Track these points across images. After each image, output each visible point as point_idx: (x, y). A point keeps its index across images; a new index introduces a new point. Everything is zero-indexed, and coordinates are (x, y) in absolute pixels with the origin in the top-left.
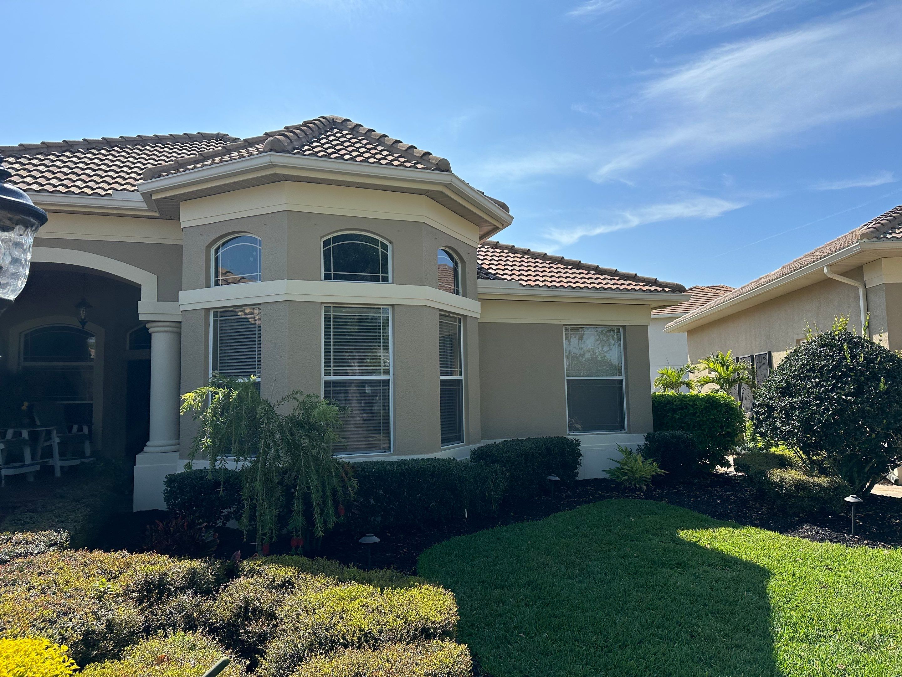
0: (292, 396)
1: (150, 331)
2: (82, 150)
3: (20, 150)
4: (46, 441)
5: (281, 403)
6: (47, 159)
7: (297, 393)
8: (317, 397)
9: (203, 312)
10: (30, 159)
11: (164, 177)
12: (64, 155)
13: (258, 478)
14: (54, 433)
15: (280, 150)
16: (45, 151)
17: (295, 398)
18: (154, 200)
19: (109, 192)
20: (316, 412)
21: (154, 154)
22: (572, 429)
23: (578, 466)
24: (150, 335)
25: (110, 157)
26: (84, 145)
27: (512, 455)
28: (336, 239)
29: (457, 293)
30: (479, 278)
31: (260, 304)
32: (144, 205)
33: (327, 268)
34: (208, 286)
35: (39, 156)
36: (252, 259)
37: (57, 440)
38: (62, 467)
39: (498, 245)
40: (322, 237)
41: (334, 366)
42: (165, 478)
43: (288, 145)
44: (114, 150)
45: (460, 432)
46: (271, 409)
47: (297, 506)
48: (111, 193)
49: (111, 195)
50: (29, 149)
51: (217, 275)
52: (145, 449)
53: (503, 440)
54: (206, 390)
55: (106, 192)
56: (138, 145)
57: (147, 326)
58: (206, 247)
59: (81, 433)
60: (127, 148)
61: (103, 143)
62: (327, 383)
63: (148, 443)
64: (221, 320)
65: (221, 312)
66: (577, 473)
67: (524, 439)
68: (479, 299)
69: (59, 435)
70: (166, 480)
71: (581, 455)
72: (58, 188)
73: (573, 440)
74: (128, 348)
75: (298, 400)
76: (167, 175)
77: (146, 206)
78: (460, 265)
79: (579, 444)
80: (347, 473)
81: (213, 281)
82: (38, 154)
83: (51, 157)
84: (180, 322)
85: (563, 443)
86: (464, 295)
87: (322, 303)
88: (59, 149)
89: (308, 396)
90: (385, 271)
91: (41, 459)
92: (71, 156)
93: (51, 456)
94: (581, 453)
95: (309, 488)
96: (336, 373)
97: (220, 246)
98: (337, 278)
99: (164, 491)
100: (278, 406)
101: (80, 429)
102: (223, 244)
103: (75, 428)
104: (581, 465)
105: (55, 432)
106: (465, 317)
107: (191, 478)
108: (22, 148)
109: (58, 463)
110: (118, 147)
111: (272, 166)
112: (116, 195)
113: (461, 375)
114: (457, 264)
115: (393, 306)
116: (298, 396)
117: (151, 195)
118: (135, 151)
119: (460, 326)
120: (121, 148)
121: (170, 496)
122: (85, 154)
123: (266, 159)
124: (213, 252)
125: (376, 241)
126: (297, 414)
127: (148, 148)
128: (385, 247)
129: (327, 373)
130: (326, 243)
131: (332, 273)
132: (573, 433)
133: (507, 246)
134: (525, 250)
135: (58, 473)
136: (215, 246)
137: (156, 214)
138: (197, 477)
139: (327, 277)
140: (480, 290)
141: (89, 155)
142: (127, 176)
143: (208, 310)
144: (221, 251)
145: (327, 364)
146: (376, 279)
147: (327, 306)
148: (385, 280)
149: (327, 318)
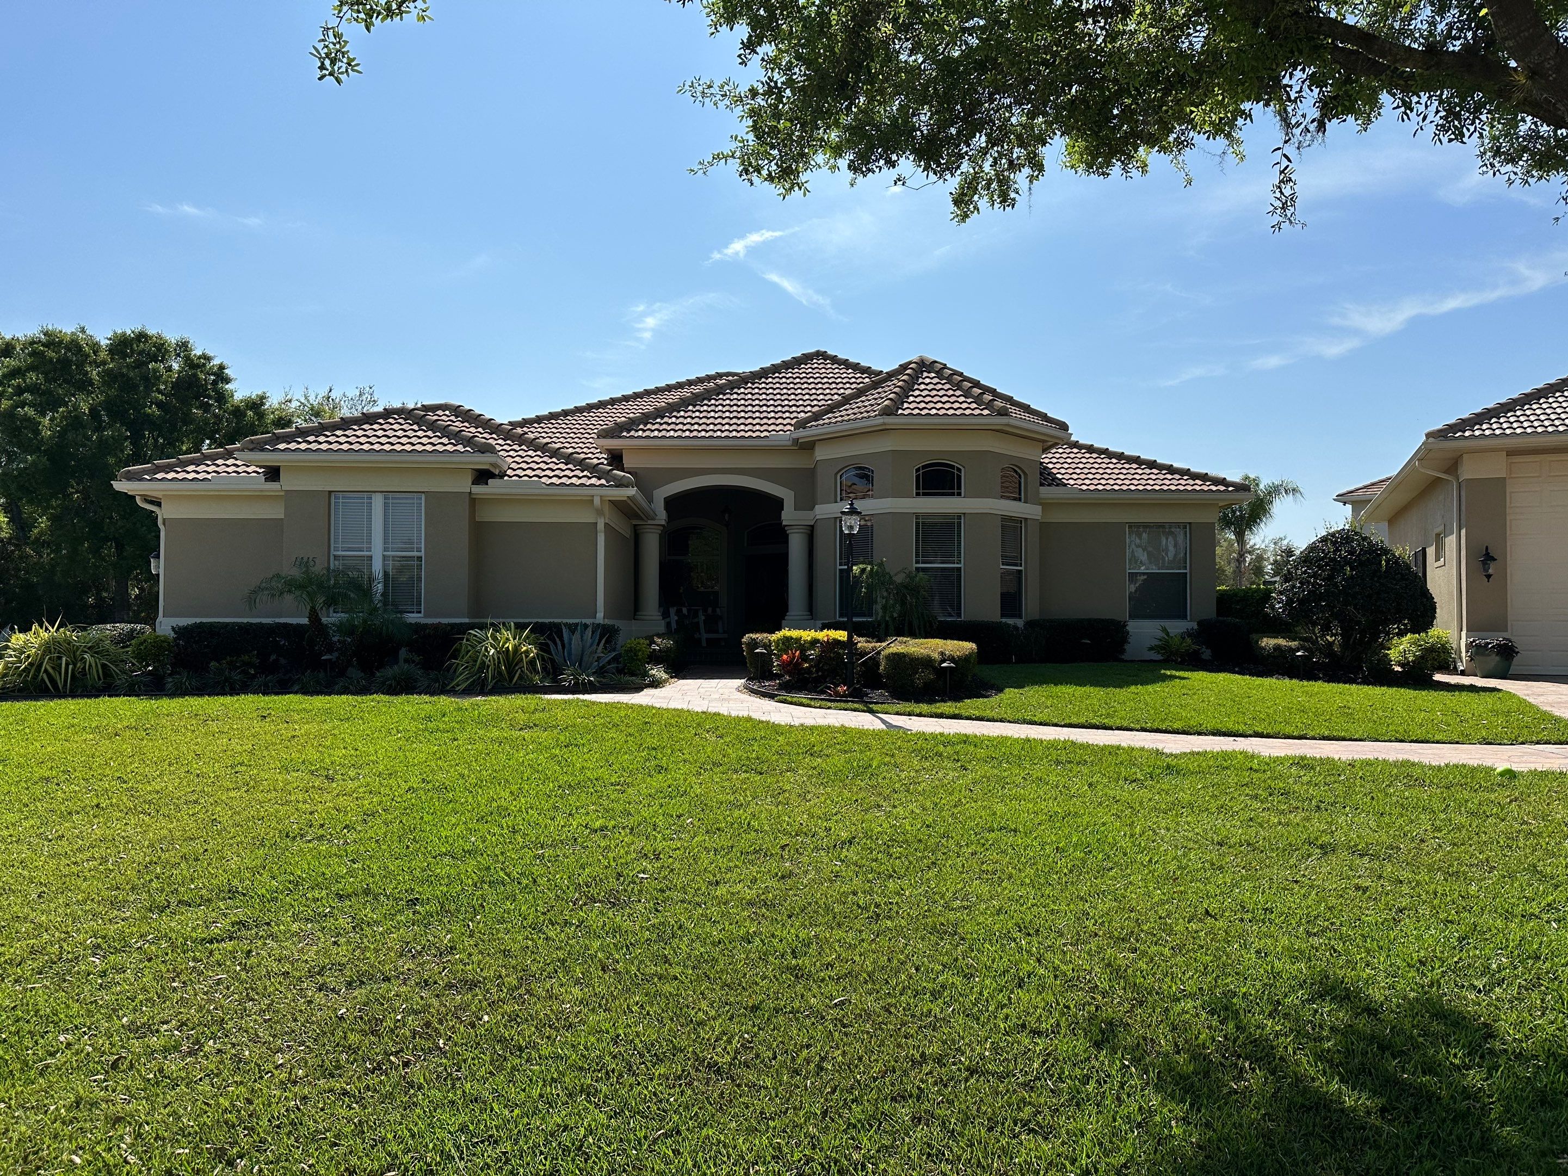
1: (788, 532)
4: (693, 618)
5: (896, 574)
8: (913, 574)
9: (833, 519)
11: (808, 429)
14: (700, 613)
15: (889, 414)
17: (901, 571)
19: (765, 434)
24: (787, 535)
28: (924, 467)
29: (1020, 500)
30: (1042, 485)
31: (872, 515)
33: (918, 488)
34: (836, 502)
37: (703, 618)
40: (914, 467)
41: (922, 557)
43: (894, 407)
45: (1017, 609)
48: (768, 435)
51: (841, 494)
52: (786, 618)
55: (763, 435)
57: (787, 528)
58: (835, 474)
62: (917, 569)
63: (788, 613)
68: (1040, 504)
69: (704, 614)
75: (904, 575)
76: (811, 427)
77: (792, 444)
78: (1022, 477)
81: (839, 498)
84: (814, 526)
86: (1026, 501)
87: (914, 513)
90: (959, 487)
96: (923, 563)
97: (844, 473)
98: (924, 494)
102: (846, 471)
106: (1026, 519)
111: (884, 424)
112: (771, 437)
113: (1021, 566)
114: (1020, 477)
115: (965, 514)
116: (906, 571)
119: (1021, 527)
123: (880, 420)
124: (839, 478)
125: (953, 467)
128: (959, 470)
129: (917, 562)
130: (918, 470)
131: (921, 491)
136: (841, 474)
139: (918, 494)
140: (1042, 496)
143: (836, 518)
144: (844, 476)
145: (917, 555)
146: (953, 494)
147: (917, 516)
148: (959, 494)
149: (917, 524)
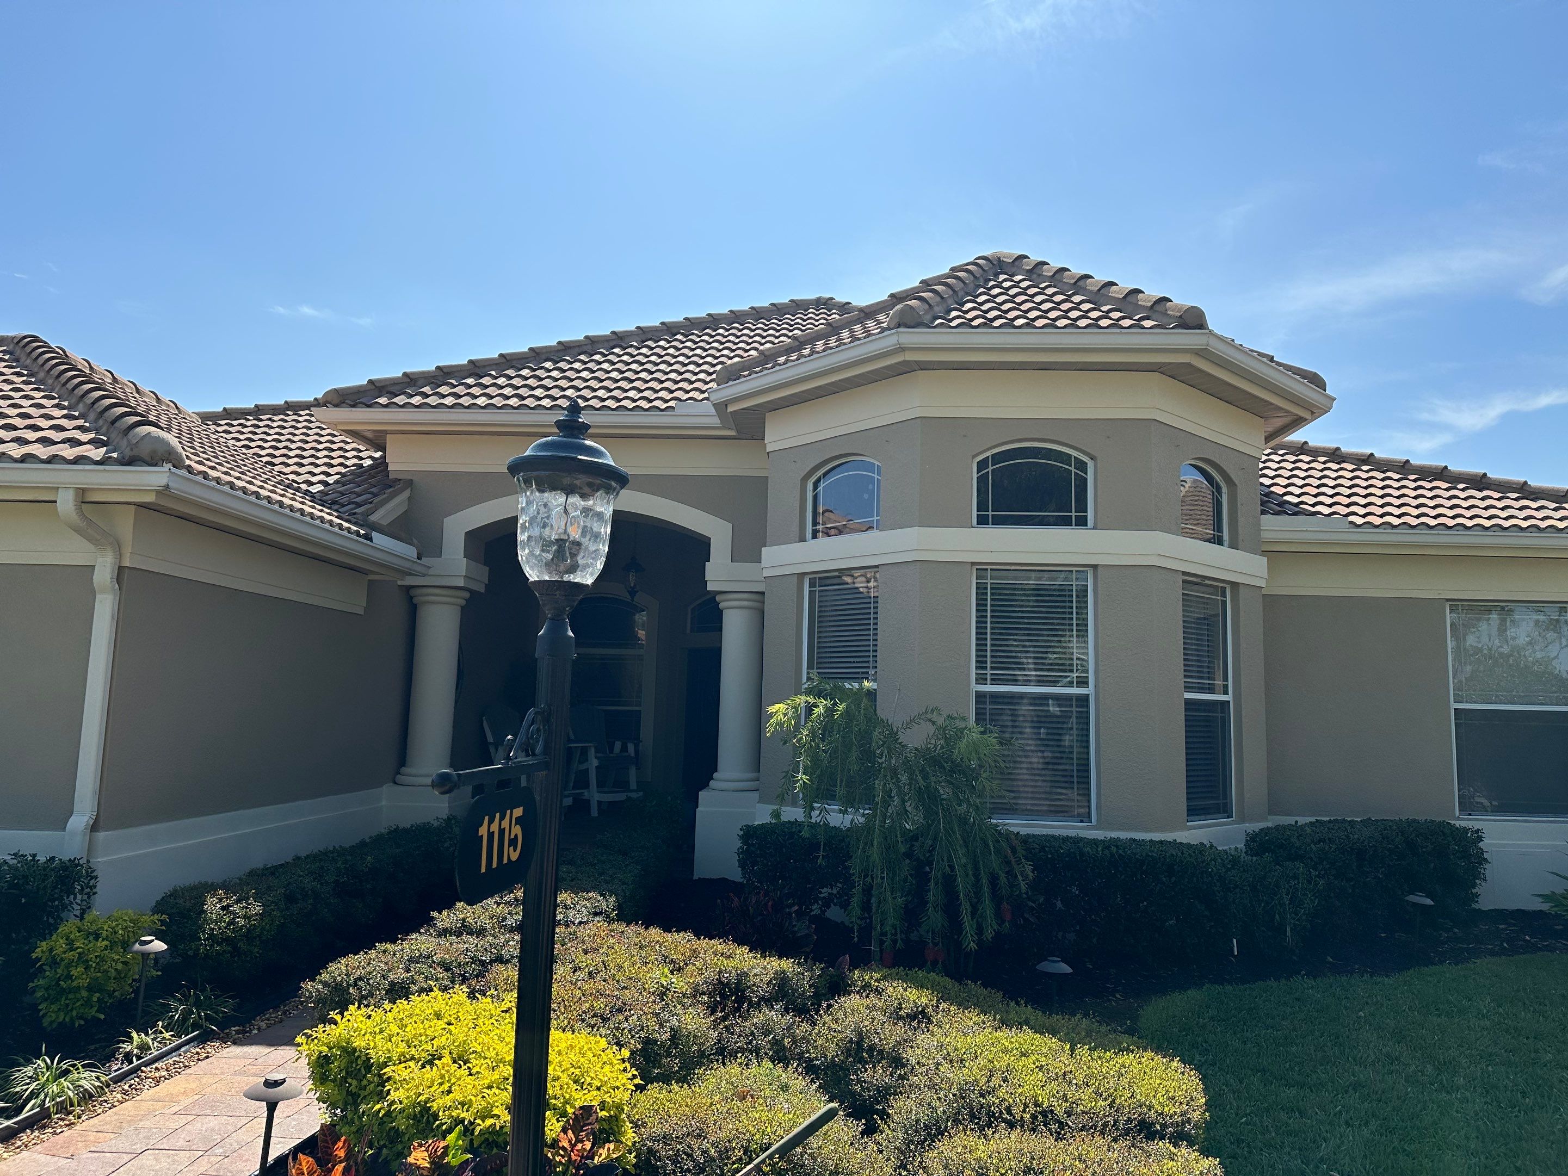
0: (926, 715)
1: (721, 606)
2: (635, 344)
3: (558, 351)
4: (580, 762)
5: (908, 725)
6: (592, 361)
7: (932, 711)
8: (964, 719)
9: (795, 578)
10: (571, 363)
11: (745, 379)
12: (613, 353)
13: (875, 843)
14: (592, 752)
15: (912, 324)
16: (588, 348)
17: (930, 720)
18: (731, 412)
19: (670, 404)
20: (963, 744)
21: (729, 341)
22: (1467, 807)
23: (1478, 882)
24: (720, 613)
25: (671, 351)
26: (638, 335)
27: (1331, 848)
28: (997, 458)
29: (1220, 542)
30: (1263, 512)
31: (877, 566)
32: (716, 421)
33: (982, 506)
34: (802, 539)
35: (582, 357)
36: (866, 496)
37: (595, 763)
38: (599, 803)
39: (1305, 447)
40: (974, 457)
41: (992, 668)
42: (741, 830)
43: (926, 312)
44: (676, 340)
45: (1225, 797)
46: (893, 735)
47: (934, 895)
48: (674, 405)
49: (673, 408)
50: (570, 348)
51: (815, 523)
52: (712, 783)
53: (1313, 819)
54: (801, 700)
55: (666, 405)
56: (708, 328)
57: (718, 598)
58: (802, 479)
59: (626, 754)
60: (693, 334)
61: (662, 330)
62: (980, 696)
63: (715, 775)
64: (820, 591)
65: (820, 578)
66: (1477, 895)
67: (1359, 820)
68: (1264, 553)
69: (599, 755)
70: (742, 832)
71: (1486, 860)
72: (607, 403)
73: (1466, 830)
74: (688, 631)
75: (934, 723)
76: (749, 375)
77: (719, 422)
78: (1224, 490)
79: (1480, 839)
80: (1014, 851)
81: (810, 532)
82: (580, 354)
83: (597, 357)
84: (763, 593)
85: (1444, 834)
86: (1234, 545)
87: (973, 564)
88: (606, 345)
89: (950, 717)
90: (1082, 507)
91: (574, 788)
92: (621, 353)
93: (587, 786)
94: (1486, 856)
95: (952, 867)
96: (995, 680)
97: (820, 477)
98: (998, 521)
99: (738, 849)
100: (903, 730)
101: (624, 748)
102: (825, 474)
103: (618, 745)
104: (1485, 880)
105: (593, 750)
106: (1235, 585)
107: (776, 833)
108: (561, 347)
109: (595, 796)
110: (682, 334)
111: (902, 349)
112: (681, 409)
113: (1226, 693)
114: (1219, 489)
115: (1095, 567)
116: (934, 717)
117: (726, 405)
118: (703, 338)
119: (1224, 603)
120: (686, 336)
121: (747, 858)
122: (639, 349)
123: (892, 340)
124: (810, 486)
125: (1066, 458)
126: (932, 746)
127: (721, 331)
128: (1082, 466)
129: (981, 680)
130: (982, 465)
131: (990, 513)
132: (1470, 815)
133: (1324, 448)
134: (1362, 455)
135: (595, 813)
136: (814, 478)
137: (732, 433)
138: (784, 832)
139: (982, 521)
140: (1266, 536)
141: (644, 351)
142: (694, 378)
143: (801, 575)
144: (822, 486)
145: (981, 664)
146: (1066, 522)
147: (981, 569)
148: (1082, 522)
149: (981, 589)
